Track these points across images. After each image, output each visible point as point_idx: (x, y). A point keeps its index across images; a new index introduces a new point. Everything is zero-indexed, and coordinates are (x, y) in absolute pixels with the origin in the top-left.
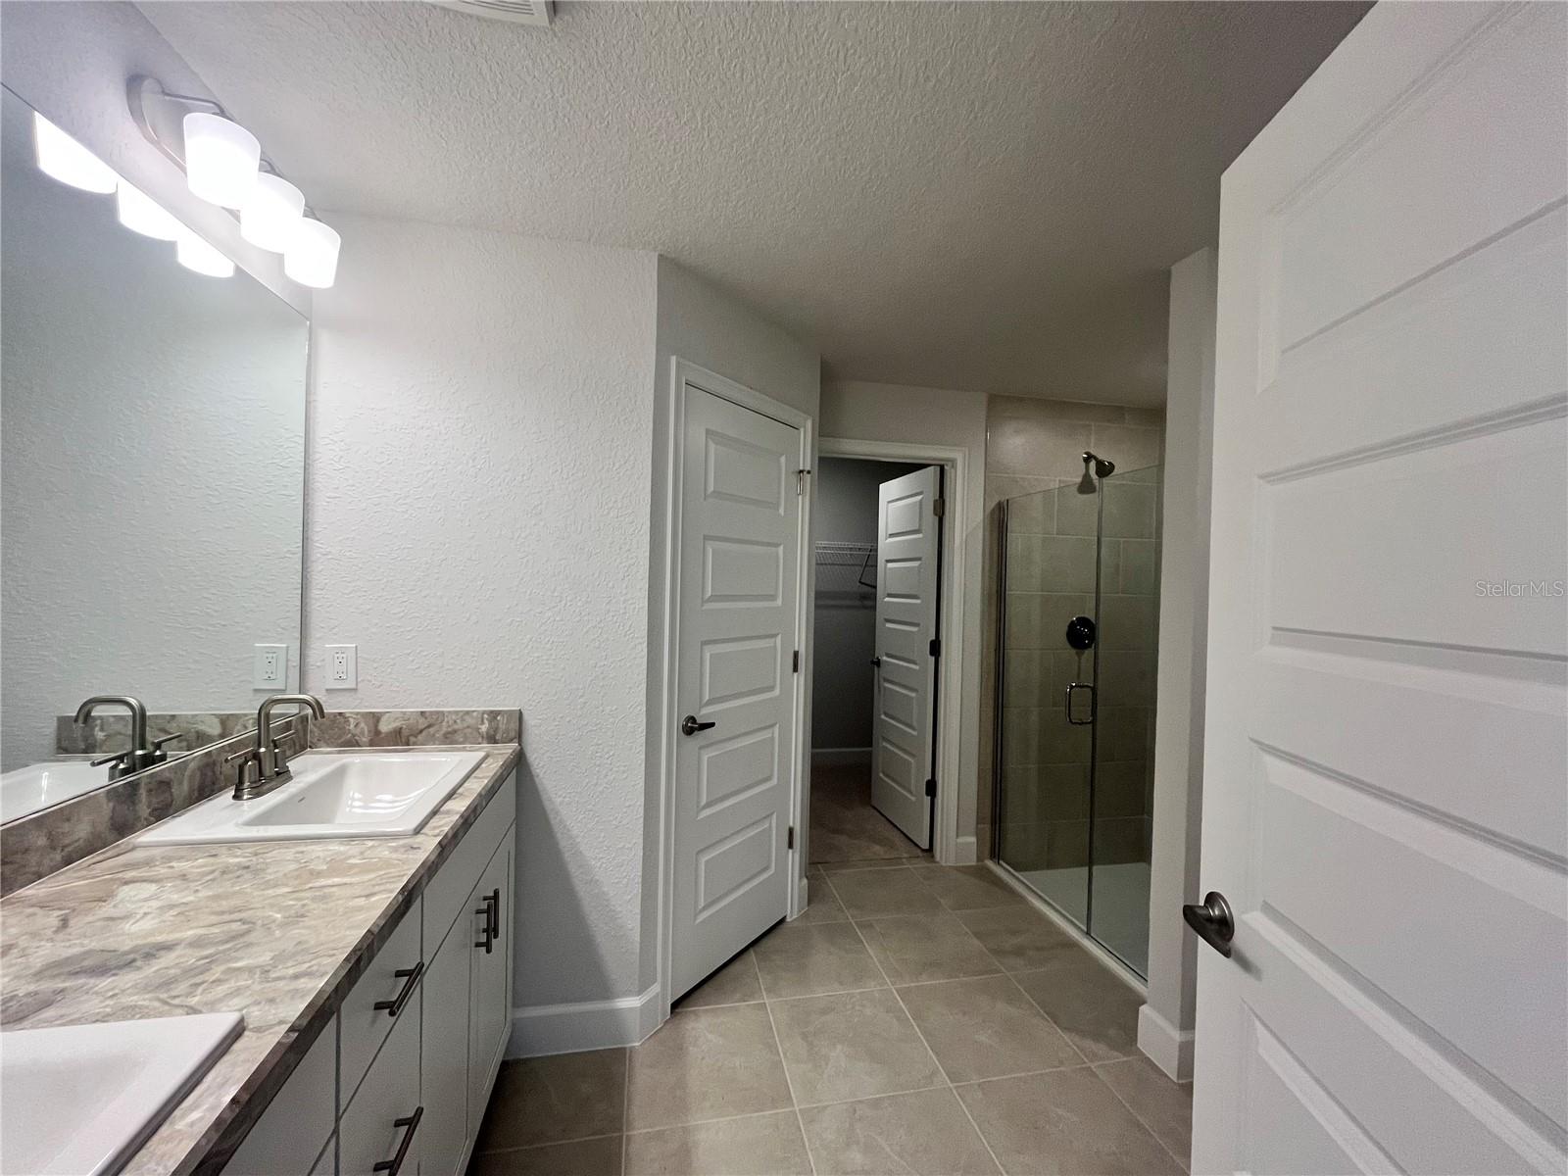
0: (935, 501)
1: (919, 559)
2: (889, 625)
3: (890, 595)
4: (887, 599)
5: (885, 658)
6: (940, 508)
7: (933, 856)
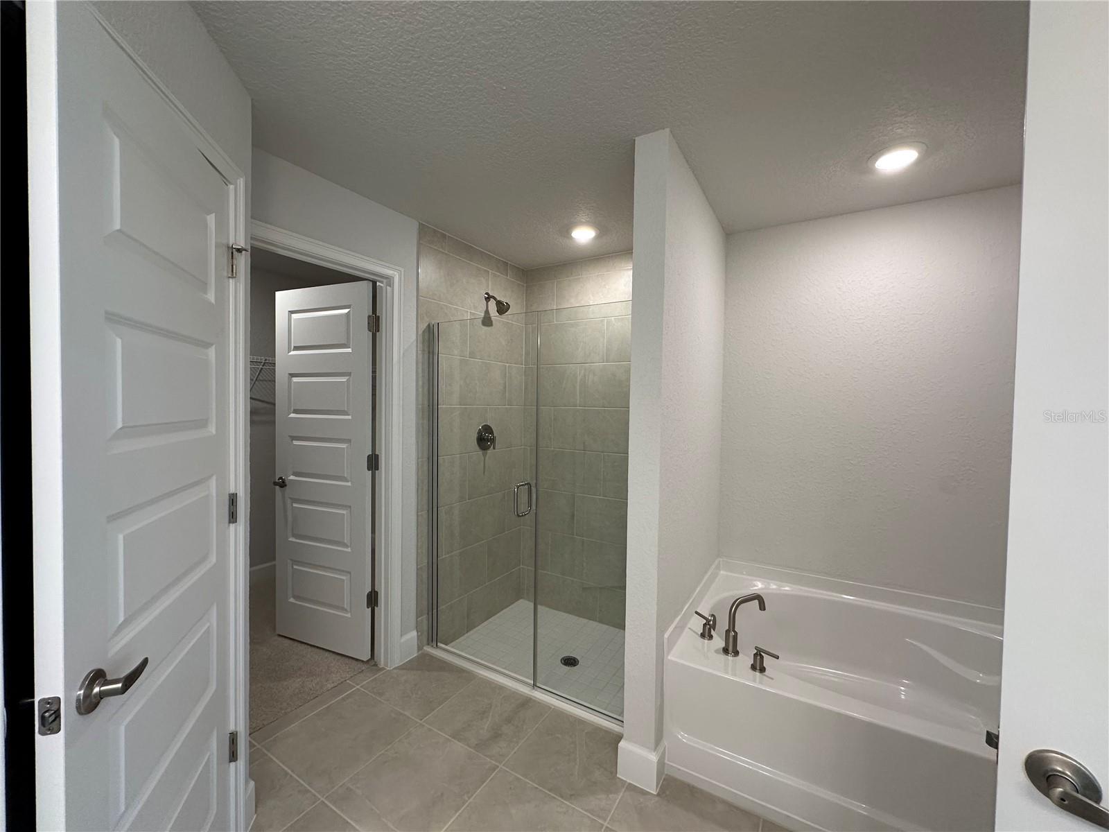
0: (369, 317)
1: (349, 374)
2: (295, 443)
3: (296, 411)
4: (292, 415)
5: (292, 477)
6: (375, 323)
7: (376, 665)
